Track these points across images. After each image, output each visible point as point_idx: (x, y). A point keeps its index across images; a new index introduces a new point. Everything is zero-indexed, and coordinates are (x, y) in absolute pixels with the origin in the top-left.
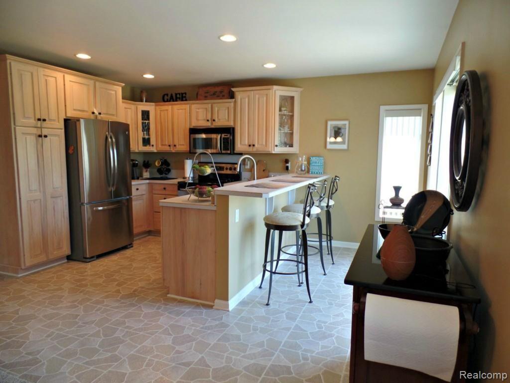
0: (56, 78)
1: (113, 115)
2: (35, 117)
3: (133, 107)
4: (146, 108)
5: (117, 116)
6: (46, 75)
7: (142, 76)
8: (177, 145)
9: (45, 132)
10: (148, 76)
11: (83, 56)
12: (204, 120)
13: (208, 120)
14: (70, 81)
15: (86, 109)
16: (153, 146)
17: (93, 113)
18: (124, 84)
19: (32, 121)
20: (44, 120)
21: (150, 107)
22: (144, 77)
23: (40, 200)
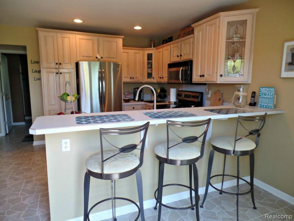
0: (69, 38)
1: (114, 58)
2: (55, 62)
3: (141, 52)
4: (150, 52)
5: (117, 59)
6: (62, 37)
7: (133, 28)
8: (164, 77)
9: (61, 71)
10: (138, 28)
11: (78, 21)
12: (176, 56)
13: (178, 56)
14: (80, 39)
15: (91, 55)
16: (153, 78)
17: (97, 58)
18: (124, 37)
19: (53, 65)
20: (60, 64)
21: (152, 51)
22: (134, 29)
23: (58, 110)
